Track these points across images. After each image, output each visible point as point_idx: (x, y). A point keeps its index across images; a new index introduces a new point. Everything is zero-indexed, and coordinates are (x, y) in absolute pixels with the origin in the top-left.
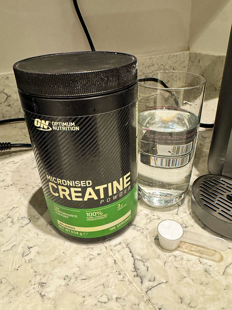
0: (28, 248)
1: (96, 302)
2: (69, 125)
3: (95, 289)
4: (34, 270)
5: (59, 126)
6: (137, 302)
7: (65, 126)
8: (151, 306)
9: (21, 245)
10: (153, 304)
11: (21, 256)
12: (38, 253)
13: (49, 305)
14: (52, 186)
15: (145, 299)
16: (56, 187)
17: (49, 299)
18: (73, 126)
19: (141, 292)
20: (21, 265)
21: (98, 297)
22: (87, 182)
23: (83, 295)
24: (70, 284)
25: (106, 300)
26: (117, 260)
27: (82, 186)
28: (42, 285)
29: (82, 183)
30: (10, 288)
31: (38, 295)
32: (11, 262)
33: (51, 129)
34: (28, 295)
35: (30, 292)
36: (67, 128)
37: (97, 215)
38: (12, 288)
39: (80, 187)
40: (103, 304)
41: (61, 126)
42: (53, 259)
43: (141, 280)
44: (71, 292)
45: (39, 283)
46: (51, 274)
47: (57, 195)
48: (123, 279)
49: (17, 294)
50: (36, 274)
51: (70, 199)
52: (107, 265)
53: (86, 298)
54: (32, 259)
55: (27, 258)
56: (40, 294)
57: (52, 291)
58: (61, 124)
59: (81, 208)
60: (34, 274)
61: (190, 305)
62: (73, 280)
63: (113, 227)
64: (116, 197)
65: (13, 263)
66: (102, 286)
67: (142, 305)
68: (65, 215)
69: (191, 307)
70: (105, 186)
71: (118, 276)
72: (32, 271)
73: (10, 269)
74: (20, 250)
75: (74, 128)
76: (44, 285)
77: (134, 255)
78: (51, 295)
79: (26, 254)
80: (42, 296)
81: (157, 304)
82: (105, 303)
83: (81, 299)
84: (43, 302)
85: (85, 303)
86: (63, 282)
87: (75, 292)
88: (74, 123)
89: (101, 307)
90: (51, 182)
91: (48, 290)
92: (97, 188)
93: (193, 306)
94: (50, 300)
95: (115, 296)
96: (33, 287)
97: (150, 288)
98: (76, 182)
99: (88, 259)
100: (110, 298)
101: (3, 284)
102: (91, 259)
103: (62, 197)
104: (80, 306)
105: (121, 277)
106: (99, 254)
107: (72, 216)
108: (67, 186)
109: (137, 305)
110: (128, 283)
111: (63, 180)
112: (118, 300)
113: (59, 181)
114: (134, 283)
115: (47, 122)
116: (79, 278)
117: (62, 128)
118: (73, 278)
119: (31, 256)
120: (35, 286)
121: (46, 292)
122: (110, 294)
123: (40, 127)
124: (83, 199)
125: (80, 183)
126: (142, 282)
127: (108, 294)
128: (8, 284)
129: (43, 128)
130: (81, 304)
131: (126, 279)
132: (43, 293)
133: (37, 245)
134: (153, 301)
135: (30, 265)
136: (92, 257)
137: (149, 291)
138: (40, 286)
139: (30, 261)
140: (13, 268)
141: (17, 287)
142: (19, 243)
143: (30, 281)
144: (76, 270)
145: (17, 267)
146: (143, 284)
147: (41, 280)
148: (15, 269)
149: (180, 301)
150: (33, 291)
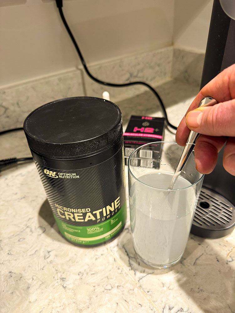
0: (47, 252)
1: (103, 290)
2: (71, 175)
3: (101, 281)
4: (55, 269)
5: (64, 175)
6: (132, 288)
7: (68, 176)
8: (142, 291)
9: (42, 250)
10: (143, 289)
11: (44, 259)
12: (56, 256)
13: (70, 294)
14: (60, 211)
15: (138, 285)
16: (63, 212)
17: (69, 289)
18: (75, 175)
19: (135, 281)
20: (45, 266)
21: (104, 286)
22: (87, 209)
23: (94, 285)
24: (83, 277)
25: (110, 288)
26: (116, 259)
27: (83, 212)
28: (63, 279)
29: (83, 211)
30: (40, 283)
31: (62, 287)
32: (37, 264)
33: (57, 177)
34: (54, 287)
35: (55, 285)
36: (70, 177)
37: (95, 230)
38: (42, 282)
39: (82, 213)
40: (108, 291)
41: (65, 175)
42: (68, 260)
43: (134, 273)
44: (84, 283)
45: (61, 278)
46: (68, 271)
47: (64, 217)
48: (121, 272)
49: (46, 287)
50: (57, 272)
51: (74, 220)
52: (109, 262)
53: (96, 287)
54: (53, 260)
55: (49, 260)
56: (63, 286)
57: (71, 284)
58: (65, 174)
59: (83, 226)
60: (56, 272)
61: (169, 288)
62: (85, 275)
63: (108, 236)
64: (109, 216)
65: (38, 264)
66: (107, 278)
67: (136, 290)
68: (71, 230)
69: (170, 289)
70: (101, 210)
71: (118, 270)
72: (54, 270)
73: (37, 269)
74: (42, 254)
75: (75, 177)
76: (64, 279)
77: (129, 254)
78: (71, 286)
79: (47, 257)
80: (65, 288)
81: (146, 289)
82: (109, 290)
83: (92, 288)
84: (66, 291)
85: (96, 291)
86: (78, 277)
87: (88, 284)
88: (75, 174)
89: (107, 293)
90: (59, 208)
91: (67, 283)
92: (94, 213)
93: (172, 288)
94: (71, 290)
95: (116, 285)
96: (56, 282)
97: (141, 278)
98: (78, 210)
99: (94, 258)
100: (113, 286)
101: (35, 280)
102: (96, 259)
103: (68, 219)
104: (92, 293)
105: (120, 271)
106: (102, 255)
107: (76, 231)
108: (71, 212)
109: (132, 290)
110: (125, 275)
111: (68, 209)
112: (119, 287)
113: (65, 209)
114: (129, 275)
115: (55, 173)
116: (90, 273)
117: (66, 177)
118: (85, 273)
119: (51, 258)
120: (58, 281)
121: (67, 285)
122: (113, 284)
123: (48, 175)
124: (84, 220)
125: (82, 210)
126: (135, 274)
127: (111, 284)
128: (38, 280)
129: (52, 176)
130: (93, 291)
131: (124, 272)
132: (65, 286)
133: (54, 250)
134: (143, 287)
135: (51, 265)
136: (97, 257)
137: (141, 280)
138: (61, 281)
139: (51, 262)
140: (40, 268)
141: (45, 282)
142: (40, 249)
143: (54, 277)
144: (86, 267)
145: (42, 267)
146: (136, 275)
147: (62, 276)
148: (41, 269)
149: (162, 286)
150: (57, 284)
